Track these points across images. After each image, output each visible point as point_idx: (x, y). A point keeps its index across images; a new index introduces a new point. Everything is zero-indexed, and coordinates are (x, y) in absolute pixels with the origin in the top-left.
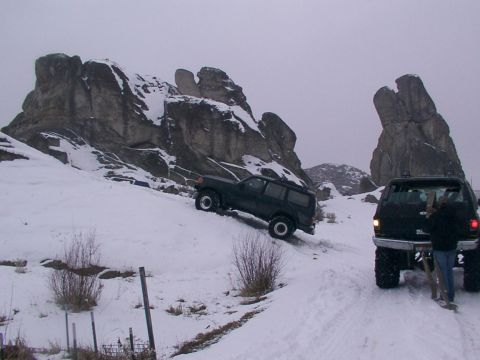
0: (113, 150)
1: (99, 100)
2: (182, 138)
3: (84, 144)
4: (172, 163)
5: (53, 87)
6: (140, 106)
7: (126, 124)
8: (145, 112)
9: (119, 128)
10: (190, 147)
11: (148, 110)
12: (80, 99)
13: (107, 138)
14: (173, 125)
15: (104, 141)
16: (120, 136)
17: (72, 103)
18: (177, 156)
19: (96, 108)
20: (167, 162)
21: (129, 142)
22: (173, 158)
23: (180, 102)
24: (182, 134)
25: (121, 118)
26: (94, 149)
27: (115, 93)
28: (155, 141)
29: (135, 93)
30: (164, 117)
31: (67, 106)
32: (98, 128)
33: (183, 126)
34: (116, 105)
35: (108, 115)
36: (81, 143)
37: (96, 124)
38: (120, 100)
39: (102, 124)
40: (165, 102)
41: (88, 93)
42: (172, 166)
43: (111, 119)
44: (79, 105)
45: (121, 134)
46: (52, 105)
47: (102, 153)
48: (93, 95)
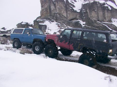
0: (63, 22)
1: (58, 6)
2: (88, 15)
3: (54, 21)
4: (84, 24)
5: (44, 5)
6: (72, 6)
7: (67, 13)
8: (74, 8)
9: (65, 15)
10: (91, 18)
11: (75, 7)
12: (52, 7)
13: (61, 19)
14: (84, 11)
15: (60, 20)
16: (65, 17)
17: (50, 9)
18: (86, 22)
19: (57, 9)
20: (82, 24)
21: (68, 19)
22: (84, 23)
23: (87, 3)
24: (88, 14)
25: (65, 11)
26: (57, 23)
27: (63, 3)
28: (78, 17)
29: (70, 2)
30: (82, 9)
31: (48, 10)
33: (88, 11)
34: (63, 7)
35: (61, 11)
36: (53, 21)
37: (58, 15)
38: (64, 5)
40: (82, 4)
41: (55, 5)
42: (84, 26)
43: (62, 12)
44: (52, 9)
45: (66, 17)
46: (44, 11)
47: (59, 24)
48: (56, 5)
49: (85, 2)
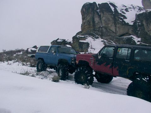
0: (111, 39)
1: (104, 18)
2: (144, 29)
3: (98, 38)
4: (138, 41)
5: (86, 17)
6: (122, 18)
7: (116, 26)
8: (125, 20)
9: (113, 29)
10: (148, 33)
11: (127, 19)
12: (97, 19)
13: (108, 34)
14: (139, 24)
15: (107, 36)
16: (113, 32)
17: (94, 22)
18: (142, 38)
19: (103, 22)
20: (136, 41)
21: (118, 34)
22: (139, 39)
23: (143, 13)
24: (144, 27)
25: (113, 24)
26: (102, 40)
27: (110, 14)
28: (130, 32)
29: (120, 12)
30: (135, 20)
31: (91, 23)
32: (104, 30)
33: (144, 23)
34: (111, 19)
35: (109, 24)
36: (97, 38)
37: (104, 29)
38: (112, 16)
39: (106, 28)
40: (136, 14)
41: (100, 16)
42: (139, 43)
43: (109, 25)
44: (96, 22)
45: (114, 31)
46: (86, 24)
47: (106, 41)
48: (102, 16)
49: (140, 11)
